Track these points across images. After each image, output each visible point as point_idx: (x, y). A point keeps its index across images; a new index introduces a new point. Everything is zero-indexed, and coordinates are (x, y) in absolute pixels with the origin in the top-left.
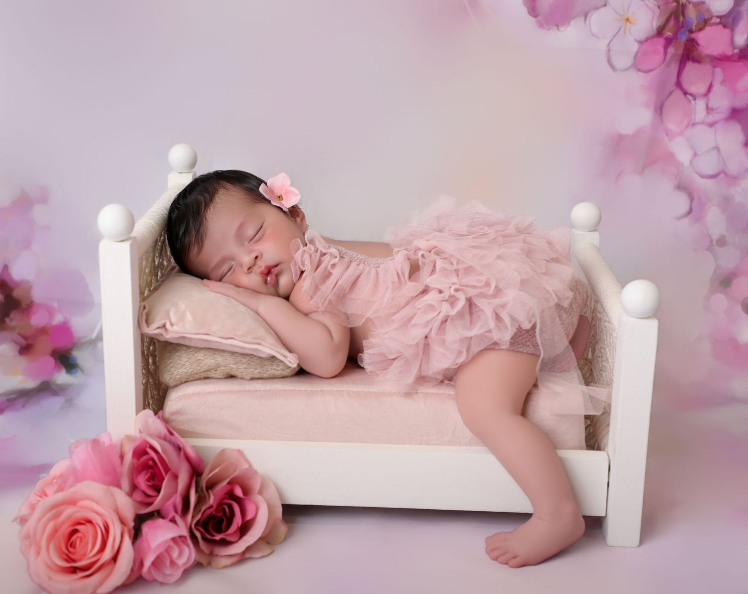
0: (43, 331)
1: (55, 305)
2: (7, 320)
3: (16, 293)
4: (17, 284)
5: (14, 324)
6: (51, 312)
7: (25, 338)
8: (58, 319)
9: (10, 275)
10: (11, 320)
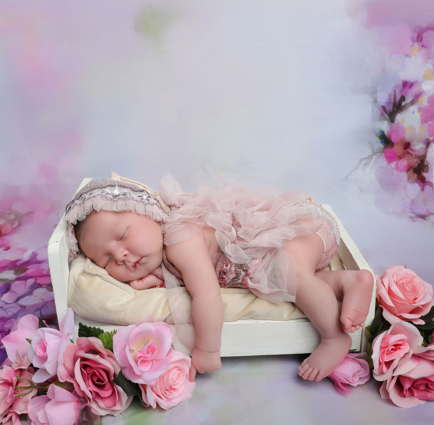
0: (400, 158)
1: (395, 172)
2: (419, 162)
3: (416, 176)
4: (416, 181)
5: (416, 160)
6: (397, 168)
7: (408, 153)
8: (393, 164)
9: (420, 185)
10: (417, 162)
